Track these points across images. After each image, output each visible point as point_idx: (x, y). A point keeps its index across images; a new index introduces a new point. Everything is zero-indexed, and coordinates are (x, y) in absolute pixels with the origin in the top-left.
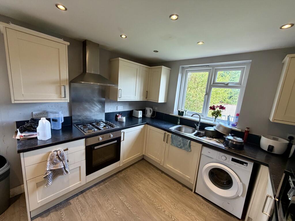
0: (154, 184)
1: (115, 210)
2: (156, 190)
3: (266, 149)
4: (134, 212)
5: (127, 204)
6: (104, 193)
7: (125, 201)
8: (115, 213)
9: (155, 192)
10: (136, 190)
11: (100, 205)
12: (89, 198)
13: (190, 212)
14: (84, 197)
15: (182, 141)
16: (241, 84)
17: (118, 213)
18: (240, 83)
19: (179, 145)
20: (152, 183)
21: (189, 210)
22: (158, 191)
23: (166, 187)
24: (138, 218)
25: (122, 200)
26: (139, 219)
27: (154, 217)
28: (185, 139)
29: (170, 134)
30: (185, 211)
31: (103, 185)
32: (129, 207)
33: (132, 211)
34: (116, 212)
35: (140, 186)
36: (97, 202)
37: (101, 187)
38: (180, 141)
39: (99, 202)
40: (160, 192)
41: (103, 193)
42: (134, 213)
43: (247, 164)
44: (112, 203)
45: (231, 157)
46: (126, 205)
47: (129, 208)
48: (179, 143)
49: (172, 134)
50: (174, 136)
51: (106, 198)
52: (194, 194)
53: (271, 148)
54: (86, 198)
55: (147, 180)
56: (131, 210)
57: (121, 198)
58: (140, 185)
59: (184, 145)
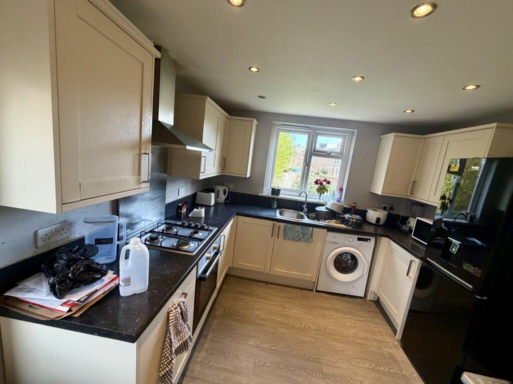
0: (272, 303)
1: (260, 362)
2: (281, 309)
3: (374, 222)
4: (282, 349)
5: (266, 346)
6: (222, 352)
7: (260, 344)
8: (263, 366)
9: (281, 312)
10: (258, 321)
11: (233, 372)
12: (206, 374)
13: (328, 313)
14: (194, 378)
15: (301, 231)
16: (342, 155)
17: (267, 363)
18: (341, 153)
19: (296, 237)
20: (269, 303)
21: (327, 313)
22: (284, 308)
23: (286, 299)
24: (293, 352)
25: (254, 344)
26: (295, 352)
27: (306, 339)
28: (305, 227)
29: (282, 225)
30: (324, 314)
31: (207, 342)
32: (272, 347)
33: (280, 349)
34: (263, 364)
35: (259, 315)
36: (225, 370)
37: (206, 346)
38: (297, 232)
39: (226, 368)
40: (285, 308)
41: (219, 352)
42: (284, 350)
43: (370, 239)
44: (247, 356)
45: (357, 237)
46: (266, 348)
47: (274, 348)
48: (297, 234)
49: (286, 224)
50: (289, 225)
51: (231, 356)
52: (317, 293)
53: (378, 220)
54: (201, 377)
55: (260, 302)
56: (277, 349)
57: (251, 343)
58: (258, 312)
59: (303, 236)
